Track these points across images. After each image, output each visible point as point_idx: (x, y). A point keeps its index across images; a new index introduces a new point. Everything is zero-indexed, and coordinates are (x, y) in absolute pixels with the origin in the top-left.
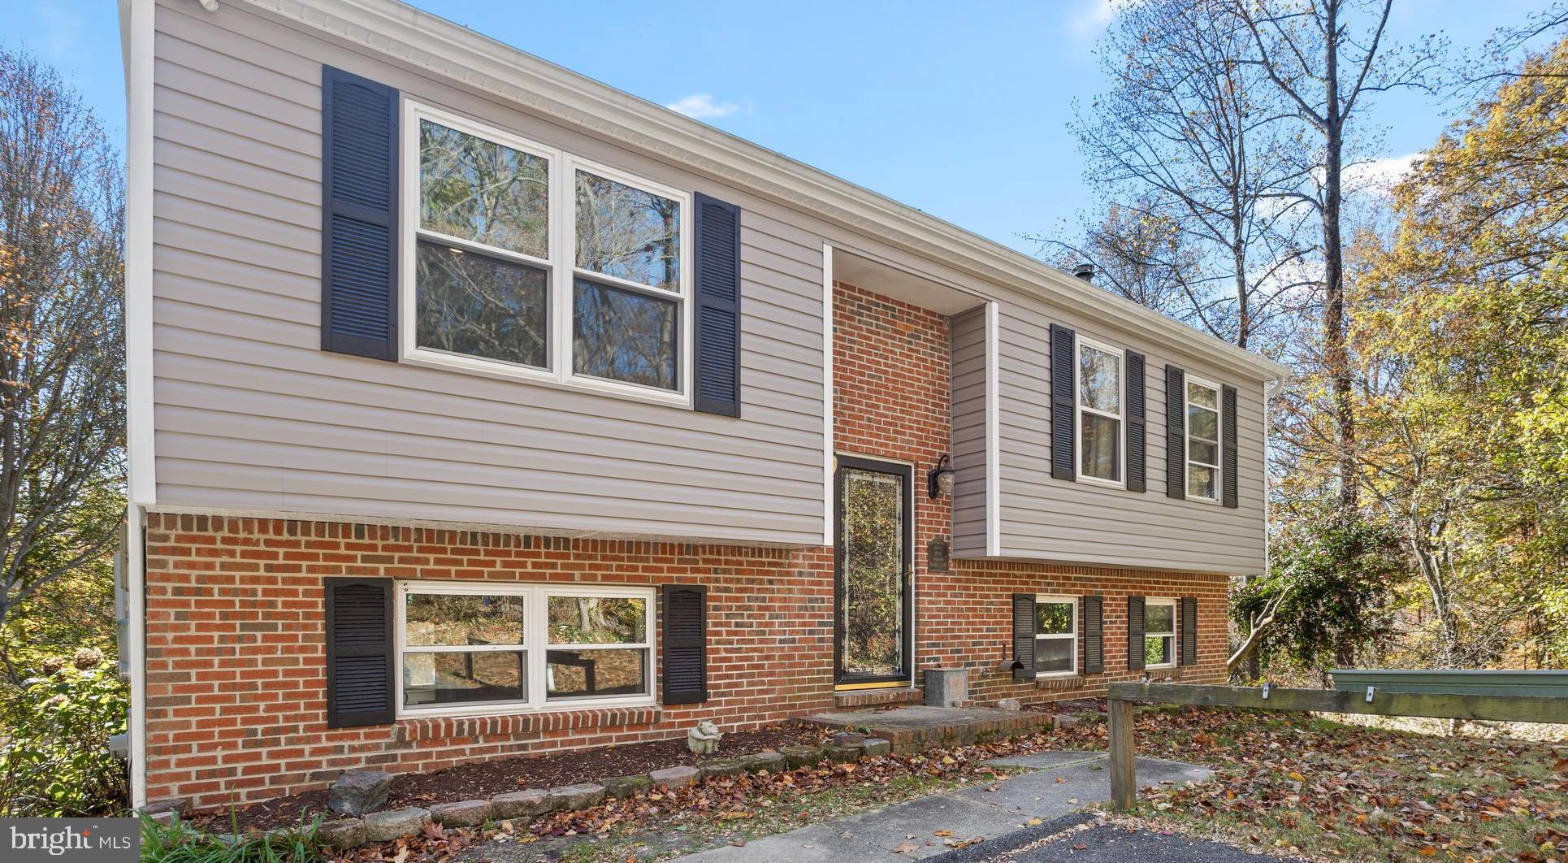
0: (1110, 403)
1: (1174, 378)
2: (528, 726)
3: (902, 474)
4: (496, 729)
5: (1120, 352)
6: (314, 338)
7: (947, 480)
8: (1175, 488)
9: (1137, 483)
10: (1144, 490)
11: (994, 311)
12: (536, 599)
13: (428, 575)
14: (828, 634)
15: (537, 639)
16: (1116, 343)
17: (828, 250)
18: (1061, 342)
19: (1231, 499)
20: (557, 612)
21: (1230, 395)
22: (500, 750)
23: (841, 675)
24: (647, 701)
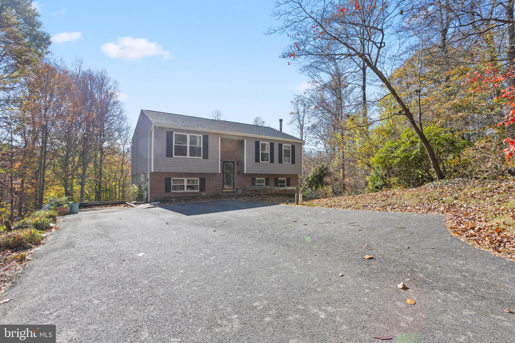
0: (268, 151)
1: (280, 146)
2: (185, 193)
3: (233, 162)
4: (182, 193)
5: (269, 143)
6: (165, 156)
7: (239, 163)
8: (280, 161)
9: (272, 161)
10: (273, 163)
11: (245, 140)
12: (185, 180)
13: (174, 177)
14: (222, 183)
15: (186, 184)
16: (268, 142)
17: (220, 138)
18: (257, 143)
19: (293, 162)
20: (188, 181)
21: (293, 147)
22: (181, 196)
23: (223, 189)
24: (198, 191)
